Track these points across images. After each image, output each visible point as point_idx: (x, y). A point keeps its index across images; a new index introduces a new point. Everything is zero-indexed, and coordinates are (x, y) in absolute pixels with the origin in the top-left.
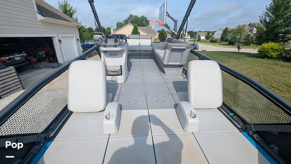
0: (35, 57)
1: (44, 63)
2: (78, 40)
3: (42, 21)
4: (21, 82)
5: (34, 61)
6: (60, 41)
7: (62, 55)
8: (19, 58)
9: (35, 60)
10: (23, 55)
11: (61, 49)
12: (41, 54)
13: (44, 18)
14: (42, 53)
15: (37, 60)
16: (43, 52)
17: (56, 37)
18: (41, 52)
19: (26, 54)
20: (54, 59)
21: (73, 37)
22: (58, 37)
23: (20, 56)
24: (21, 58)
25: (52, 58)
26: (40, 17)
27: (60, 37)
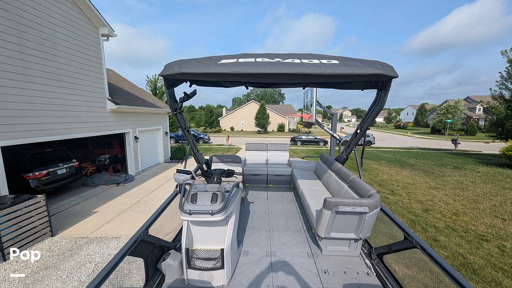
0: (93, 162)
1: (106, 176)
2: (166, 133)
3: (113, 112)
4: (50, 223)
5: (89, 171)
6: (136, 138)
7: (137, 162)
8: (65, 171)
9: (93, 169)
10: (73, 166)
11: (136, 151)
12: (104, 159)
13: (117, 106)
14: (105, 158)
15: (95, 168)
16: (108, 156)
17: (131, 133)
18: (104, 156)
19: (77, 163)
20: (122, 167)
21: (158, 129)
22: (134, 132)
23: (66, 168)
24: (68, 170)
25: (120, 165)
26: (111, 106)
27: (137, 132)
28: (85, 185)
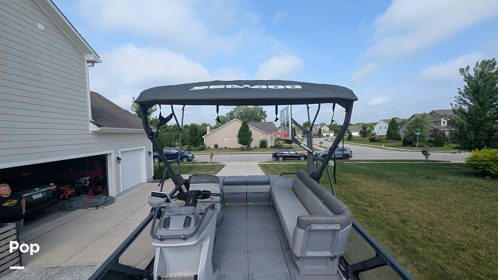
0: (73, 185)
1: (85, 198)
2: (150, 153)
3: (95, 133)
5: (68, 194)
6: (118, 159)
7: (118, 183)
8: (40, 195)
9: (72, 191)
10: (49, 190)
11: (117, 172)
12: (83, 182)
13: (99, 128)
14: (86, 180)
15: (74, 191)
16: (88, 178)
17: (113, 154)
18: (84, 178)
19: (55, 187)
20: (103, 188)
21: (142, 149)
22: (116, 153)
23: (43, 192)
24: (44, 194)
25: (101, 187)
26: (93, 128)
27: (120, 153)
28: (63, 209)
